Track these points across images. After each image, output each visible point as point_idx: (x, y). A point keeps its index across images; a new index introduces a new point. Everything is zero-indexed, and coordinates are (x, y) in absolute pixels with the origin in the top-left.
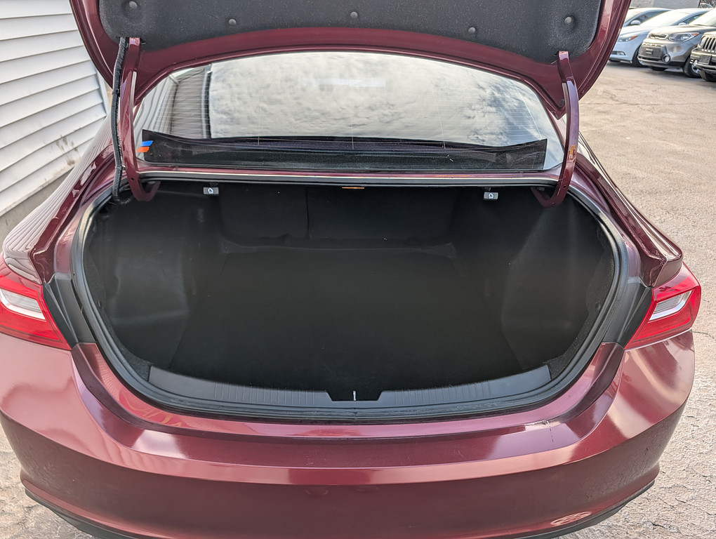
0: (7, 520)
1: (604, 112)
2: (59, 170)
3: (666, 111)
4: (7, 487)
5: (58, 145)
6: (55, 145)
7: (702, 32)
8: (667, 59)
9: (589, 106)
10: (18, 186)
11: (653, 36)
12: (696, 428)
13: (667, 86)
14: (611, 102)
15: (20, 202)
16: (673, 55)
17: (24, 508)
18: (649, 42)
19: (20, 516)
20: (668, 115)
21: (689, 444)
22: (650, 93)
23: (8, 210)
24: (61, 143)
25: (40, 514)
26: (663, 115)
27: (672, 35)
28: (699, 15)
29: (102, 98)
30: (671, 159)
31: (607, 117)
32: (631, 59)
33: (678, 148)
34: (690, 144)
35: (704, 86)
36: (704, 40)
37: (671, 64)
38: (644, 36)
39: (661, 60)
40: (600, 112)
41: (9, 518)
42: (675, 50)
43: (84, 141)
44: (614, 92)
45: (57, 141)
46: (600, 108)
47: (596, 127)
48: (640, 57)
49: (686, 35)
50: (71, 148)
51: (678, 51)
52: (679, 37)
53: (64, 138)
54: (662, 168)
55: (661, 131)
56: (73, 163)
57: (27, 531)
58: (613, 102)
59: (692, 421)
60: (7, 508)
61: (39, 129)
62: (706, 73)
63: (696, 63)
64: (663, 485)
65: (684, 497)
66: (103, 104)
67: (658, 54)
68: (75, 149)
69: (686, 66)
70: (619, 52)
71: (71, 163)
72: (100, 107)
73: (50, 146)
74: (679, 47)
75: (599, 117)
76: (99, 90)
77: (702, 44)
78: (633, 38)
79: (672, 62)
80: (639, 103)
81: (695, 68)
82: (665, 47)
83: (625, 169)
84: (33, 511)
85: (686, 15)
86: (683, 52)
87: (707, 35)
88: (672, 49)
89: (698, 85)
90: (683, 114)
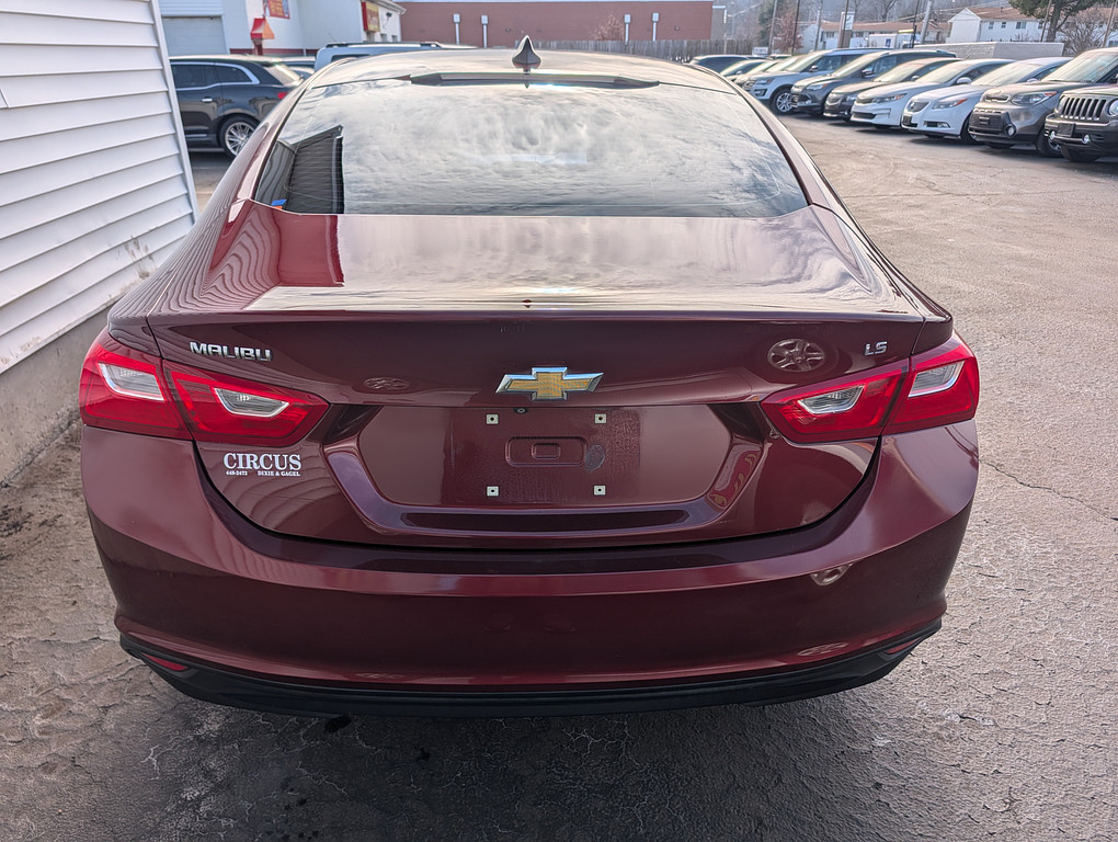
0: (76, 722)
1: (918, 207)
2: (128, 284)
3: (1009, 202)
4: (74, 685)
5: (127, 249)
6: (123, 249)
7: (1060, 91)
8: (1011, 131)
9: (896, 198)
10: (74, 302)
11: (989, 98)
12: (1027, 603)
13: (1012, 170)
14: (927, 192)
15: (77, 324)
16: (1019, 125)
17: (98, 708)
18: (984, 108)
19: (94, 717)
20: (1011, 208)
21: (1017, 622)
22: (986, 179)
23: (60, 334)
24: (132, 247)
25: (120, 715)
26: (1004, 208)
27: (1016, 96)
28: (1057, 67)
29: (187, 188)
30: (1013, 266)
31: (922, 212)
32: (959, 133)
33: (1024, 251)
34: (1042, 247)
35: (1068, 168)
36: (1063, 101)
37: (1018, 137)
38: (976, 98)
39: (1002, 132)
40: (910, 206)
41: (78, 719)
42: (1022, 117)
43: (165, 244)
44: (932, 179)
45: (125, 244)
46: (912, 201)
47: (904, 226)
48: (971, 130)
49: (1037, 96)
50: (145, 254)
51: (1026, 119)
52: (1026, 99)
53: (135, 240)
54: (998, 279)
55: (1000, 230)
56: (147, 275)
57: (105, 734)
58: (931, 193)
59: (1022, 595)
60: (75, 709)
61: (102, 225)
62: (1069, 150)
63: (1053, 136)
64: (977, 671)
65: (1005, 685)
66: (187, 195)
67: (998, 123)
68: (150, 256)
69: (1040, 140)
70: (941, 123)
71: (144, 275)
72: (184, 199)
73: (117, 249)
74: (1027, 114)
75: (908, 213)
76: (183, 176)
77: (1060, 108)
78: (961, 102)
79: (1018, 135)
80: (969, 192)
81: (1054, 144)
82: (1007, 113)
83: (944, 281)
84: (111, 711)
85: (1038, 68)
86: (1033, 120)
87: (1067, 95)
88: (1017, 117)
89: (1059, 167)
90: (1034, 206)
